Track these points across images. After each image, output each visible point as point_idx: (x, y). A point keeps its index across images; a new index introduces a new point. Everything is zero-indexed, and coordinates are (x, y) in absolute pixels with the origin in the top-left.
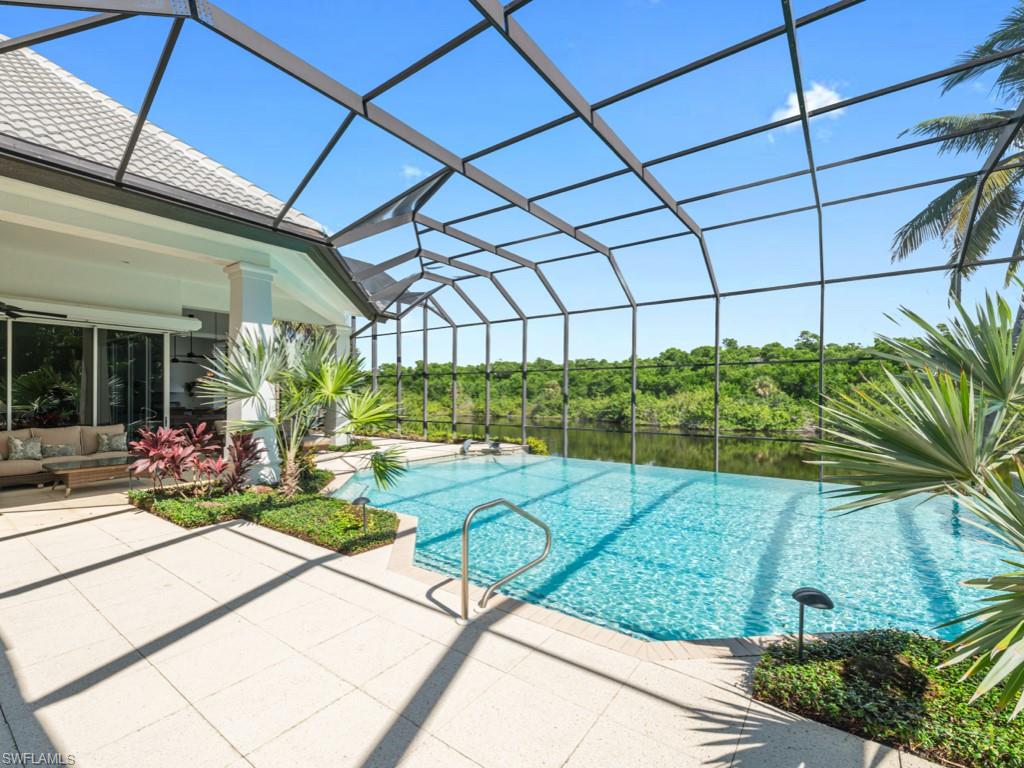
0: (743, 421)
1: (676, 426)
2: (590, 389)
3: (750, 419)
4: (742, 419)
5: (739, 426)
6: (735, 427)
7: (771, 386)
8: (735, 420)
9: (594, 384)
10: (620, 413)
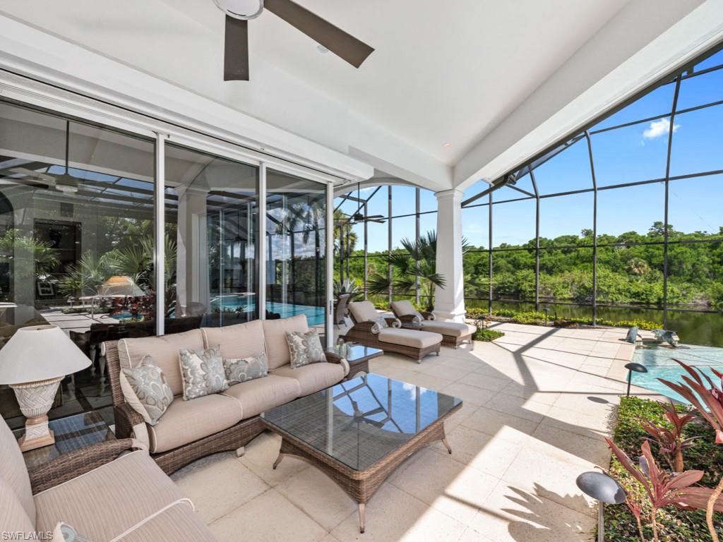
0: (637, 295)
1: (571, 299)
2: (476, 269)
3: (643, 294)
4: (635, 294)
5: (634, 299)
6: (631, 300)
7: (646, 266)
8: (628, 294)
9: (480, 265)
10: (516, 288)
